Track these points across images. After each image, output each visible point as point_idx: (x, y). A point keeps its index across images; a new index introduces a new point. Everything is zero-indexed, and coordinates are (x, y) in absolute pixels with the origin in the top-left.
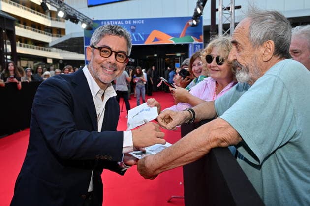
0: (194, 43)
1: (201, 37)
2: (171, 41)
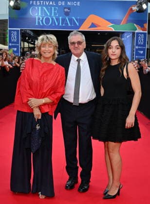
0: (136, 31)
1: (145, 25)
2: (110, 28)
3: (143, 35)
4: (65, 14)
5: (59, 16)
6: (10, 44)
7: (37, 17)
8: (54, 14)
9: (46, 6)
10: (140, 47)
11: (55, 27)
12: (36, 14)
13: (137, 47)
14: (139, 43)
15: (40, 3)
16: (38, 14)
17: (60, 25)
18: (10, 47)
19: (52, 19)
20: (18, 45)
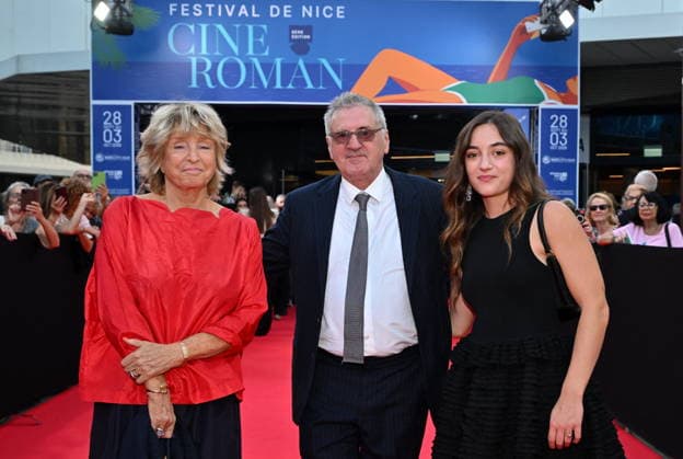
0: (542, 106)
1: (570, 82)
3: (564, 119)
4: (293, 48)
5: (273, 55)
6: (100, 158)
7: (194, 61)
8: (255, 51)
9: (225, 20)
10: (555, 160)
11: (261, 92)
12: (192, 50)
13: (546, 160)
14: (553, 146)
15: (205, 10)
16: (198, 49)
17: (278, 85)
18: (98, 167)
19: (249, 66)
20: (126, 158)
